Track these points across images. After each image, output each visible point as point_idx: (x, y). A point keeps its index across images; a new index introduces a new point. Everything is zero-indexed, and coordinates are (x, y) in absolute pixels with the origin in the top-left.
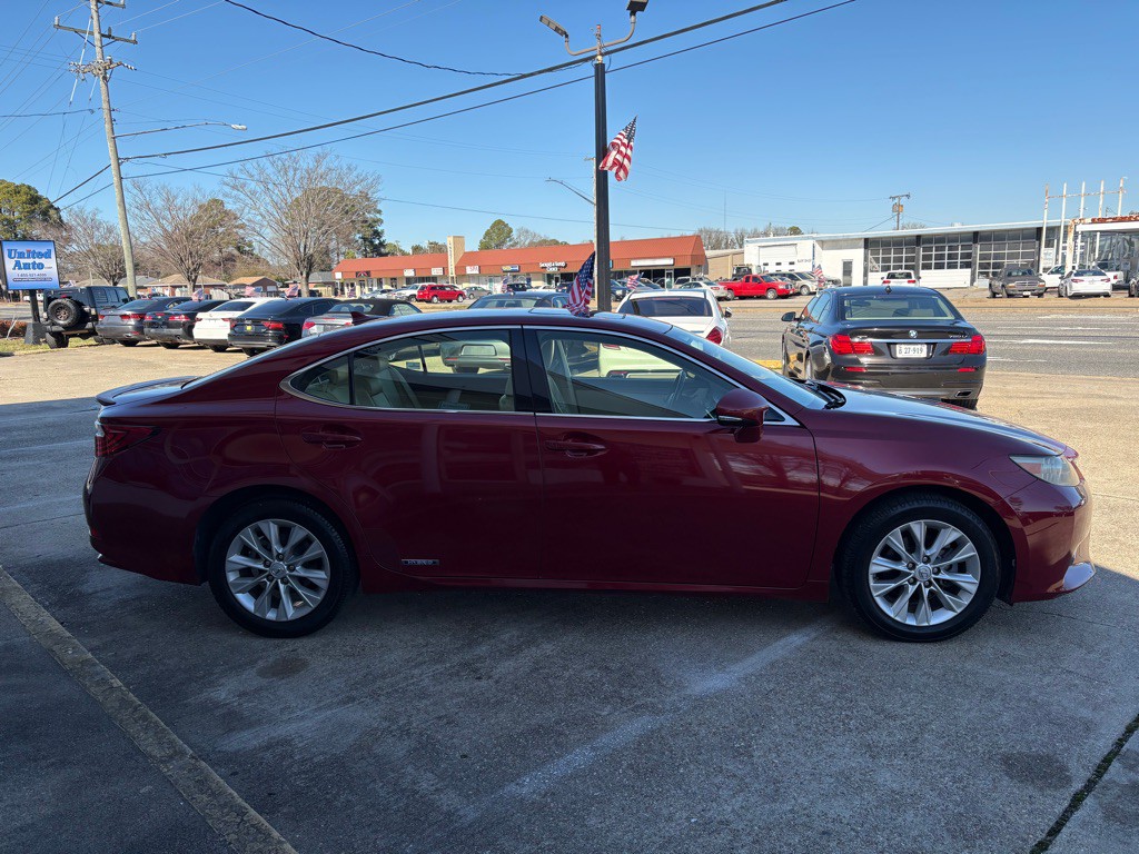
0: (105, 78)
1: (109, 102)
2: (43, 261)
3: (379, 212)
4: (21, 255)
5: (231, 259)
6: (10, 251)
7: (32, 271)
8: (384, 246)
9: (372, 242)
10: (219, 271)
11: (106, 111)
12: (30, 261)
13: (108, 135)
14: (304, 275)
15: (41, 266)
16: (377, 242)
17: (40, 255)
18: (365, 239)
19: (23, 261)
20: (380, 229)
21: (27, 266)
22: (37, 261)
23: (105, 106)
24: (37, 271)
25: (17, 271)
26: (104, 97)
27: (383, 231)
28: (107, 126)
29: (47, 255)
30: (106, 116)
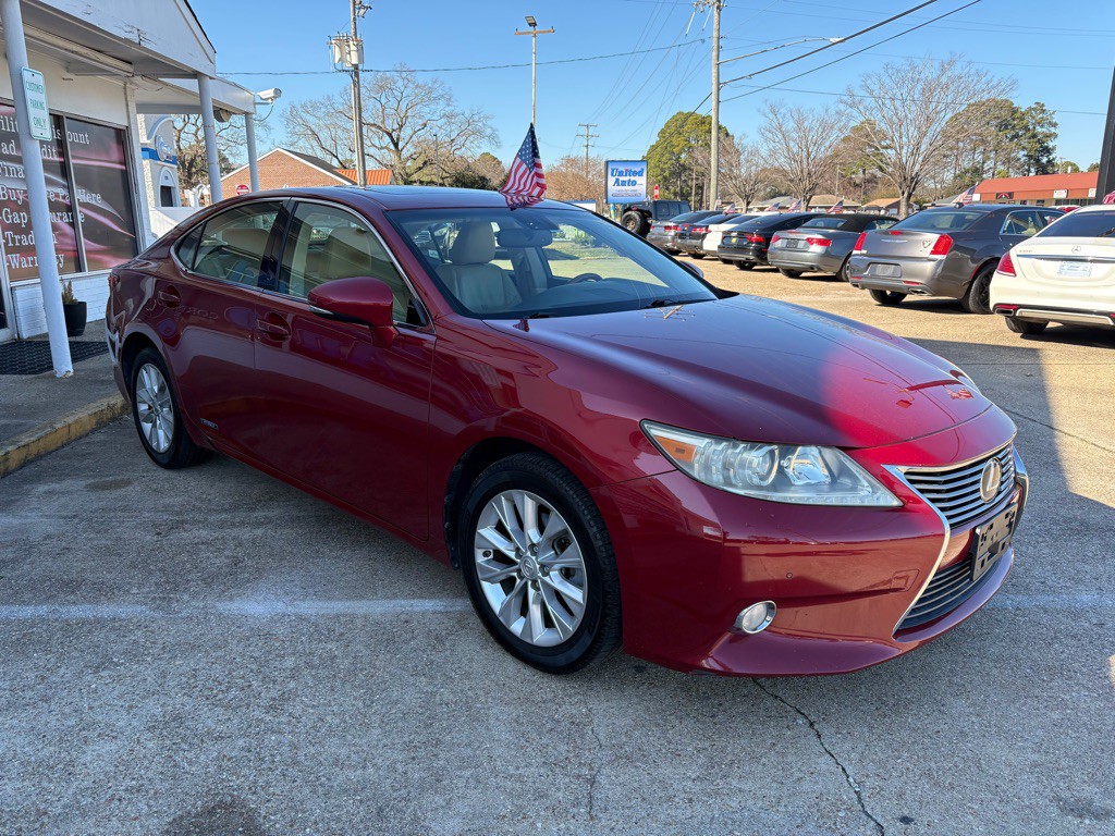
0: (718, 7)
1: (719, 30)
2: (636, 178)
3: (1055, 125)
4: (621, 174)
5: (872, 180)
6: (613, 170)
7: (627, 187)
8: (1053, 165)
9: (1038, 161)
10: (859, 192)
11: (715, 39)
12: (626, 178)
13: (714, 62)
14: (906, 195)
15: (634, 183)
16: (1045, 160)
17: (635, 173)
18: (1030, 157)
19: (621, 179)
20: (1051, 144)
21: (624, 183)
22: (632, 178)
23: (715, 34)
24: (631, 188)
25: (617, 188)
26: (715, 26)
27: (1054, 148)
28: (714, 54)
29: (640, 174)
30: (715, 45)
